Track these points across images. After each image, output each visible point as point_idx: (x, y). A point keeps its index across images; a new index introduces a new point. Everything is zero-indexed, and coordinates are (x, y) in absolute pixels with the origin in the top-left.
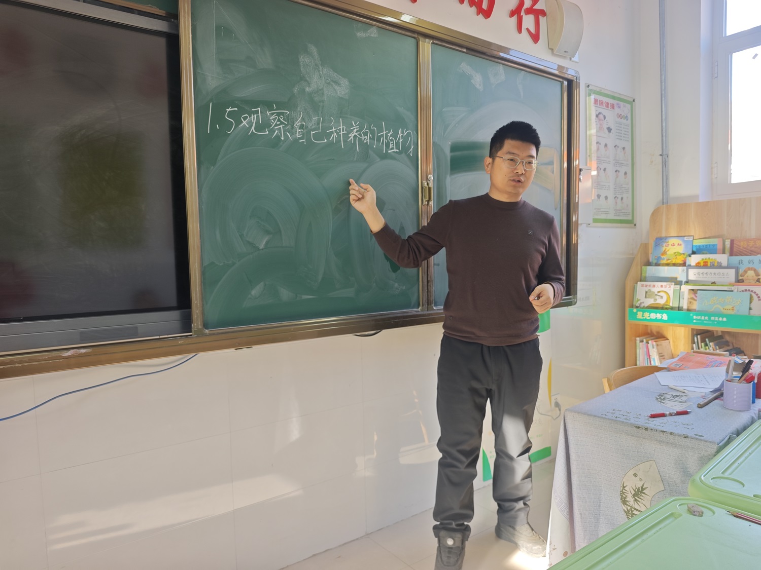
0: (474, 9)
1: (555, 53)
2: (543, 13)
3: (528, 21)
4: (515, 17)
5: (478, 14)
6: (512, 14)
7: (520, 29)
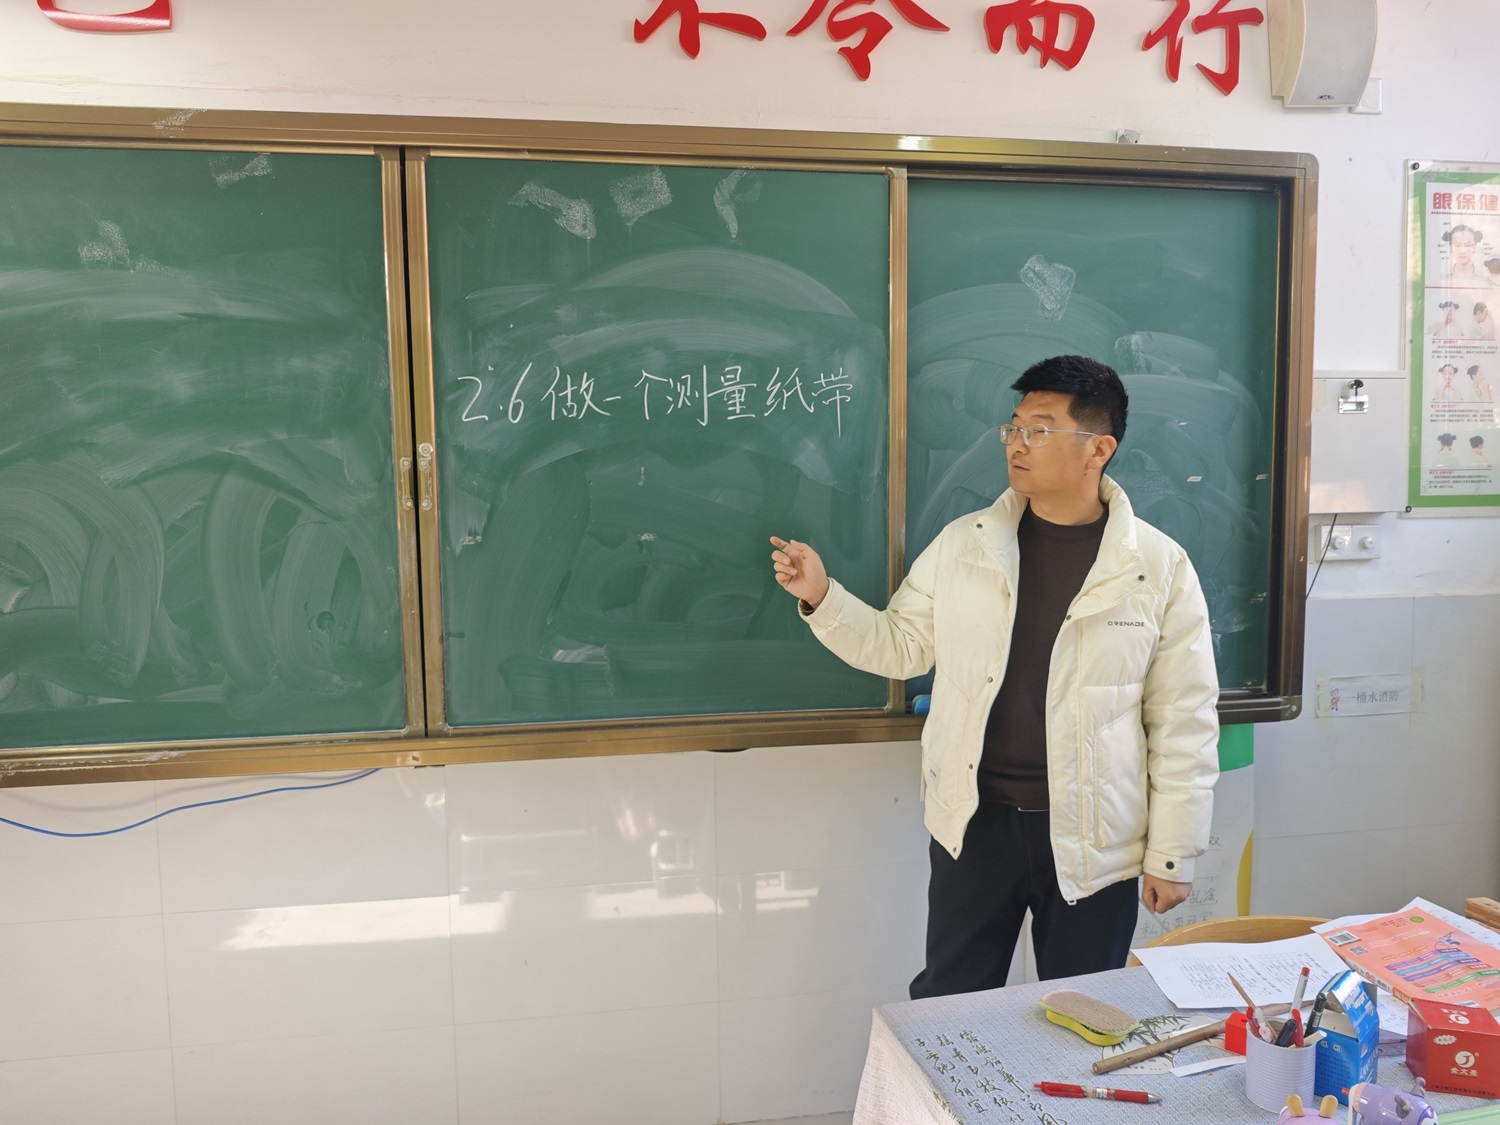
0: (1033, 54)
1: (1287, 105)
2: (1253, 16)
3: (1204, 49)
4: (1160, 49)
5: (1044, 63)
6: (1149, 42)
7: (1173, 70)
